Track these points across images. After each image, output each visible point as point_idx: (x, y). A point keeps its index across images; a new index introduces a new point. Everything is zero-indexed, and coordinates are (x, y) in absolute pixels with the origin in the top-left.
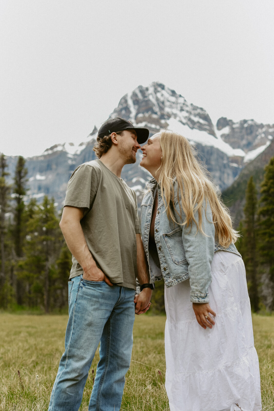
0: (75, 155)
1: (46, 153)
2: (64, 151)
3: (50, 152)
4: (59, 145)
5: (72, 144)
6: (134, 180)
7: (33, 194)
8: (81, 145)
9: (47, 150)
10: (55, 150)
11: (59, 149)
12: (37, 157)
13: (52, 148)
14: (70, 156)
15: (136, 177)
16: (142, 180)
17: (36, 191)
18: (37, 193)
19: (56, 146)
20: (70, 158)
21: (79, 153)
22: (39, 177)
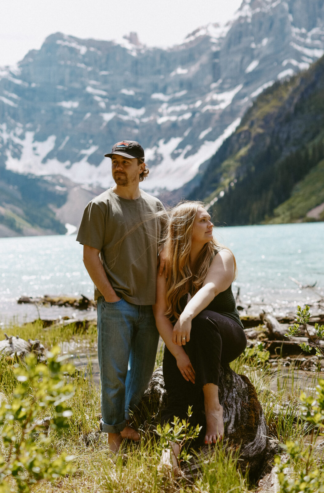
0: (221, 38)
1: (188, 40)
2: (207, 35)
3: (192, 38)
4: (203, 28)
5: (217, 25)
6: (285, 63)
7: (175, 92)
8: (227, 25)
9: (189, 36)
10: (198, 34)
11: (202, 33)
12: (178, 46)
13: (194, 33)
14: (214, 40)
15: (287, 58)
16: (294, 62)
17: (177, 88)
18: (179, 91)
19: (198, 30)
20: (214, 44)
21: (224, 35)
22: (180, 71)
